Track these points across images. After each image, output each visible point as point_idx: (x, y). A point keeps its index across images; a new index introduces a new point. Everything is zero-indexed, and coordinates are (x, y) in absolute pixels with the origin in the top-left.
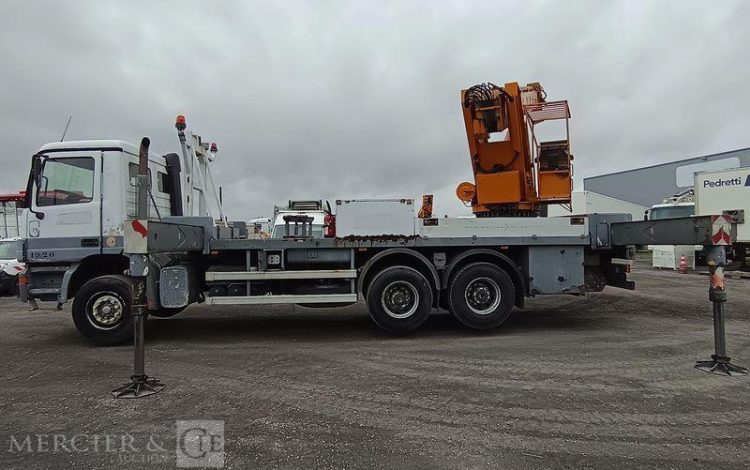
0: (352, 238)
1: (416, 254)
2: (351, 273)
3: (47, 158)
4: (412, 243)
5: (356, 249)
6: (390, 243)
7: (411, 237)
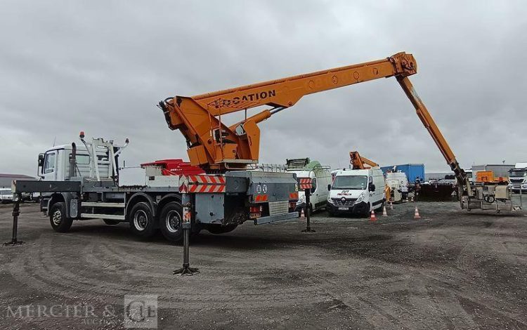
0: (124, 187)
1: (145, 195)
2: (122, 205)
3: (48, 155)
4: (144, 190)
5: (126, 192)
6: (137, 190)
7: (145, 187)
